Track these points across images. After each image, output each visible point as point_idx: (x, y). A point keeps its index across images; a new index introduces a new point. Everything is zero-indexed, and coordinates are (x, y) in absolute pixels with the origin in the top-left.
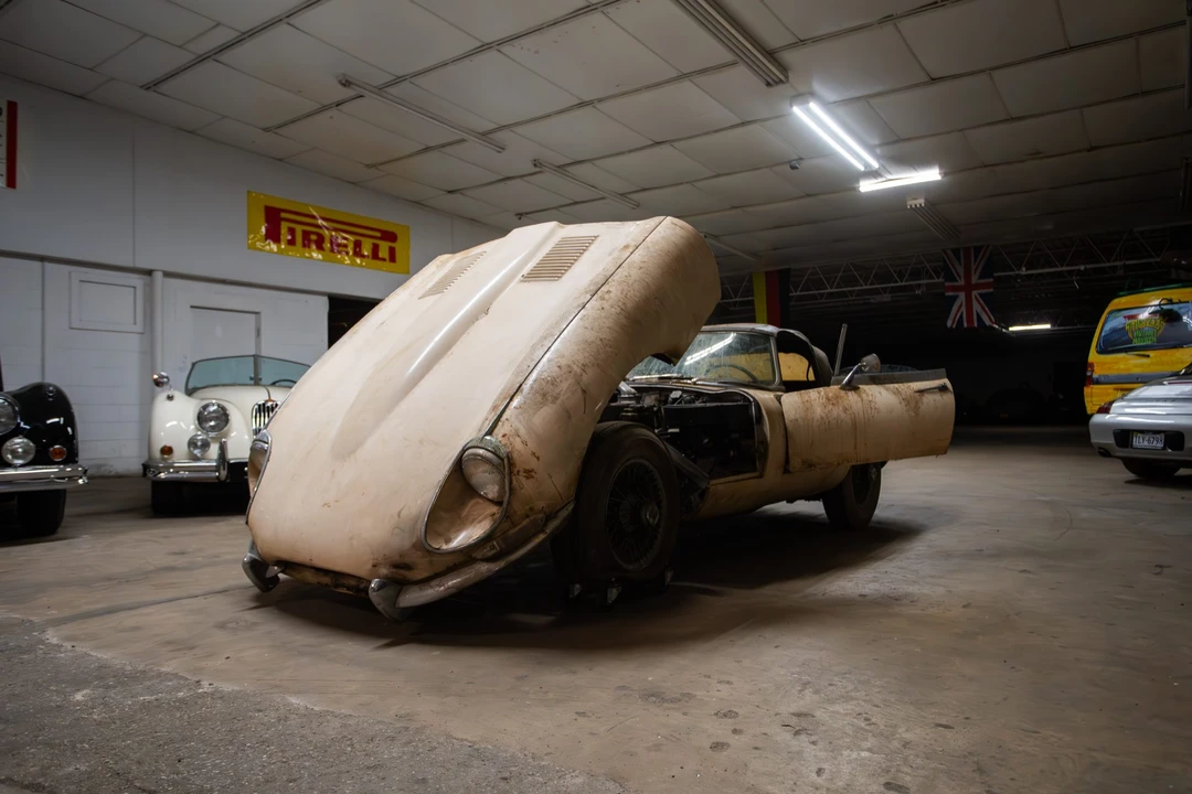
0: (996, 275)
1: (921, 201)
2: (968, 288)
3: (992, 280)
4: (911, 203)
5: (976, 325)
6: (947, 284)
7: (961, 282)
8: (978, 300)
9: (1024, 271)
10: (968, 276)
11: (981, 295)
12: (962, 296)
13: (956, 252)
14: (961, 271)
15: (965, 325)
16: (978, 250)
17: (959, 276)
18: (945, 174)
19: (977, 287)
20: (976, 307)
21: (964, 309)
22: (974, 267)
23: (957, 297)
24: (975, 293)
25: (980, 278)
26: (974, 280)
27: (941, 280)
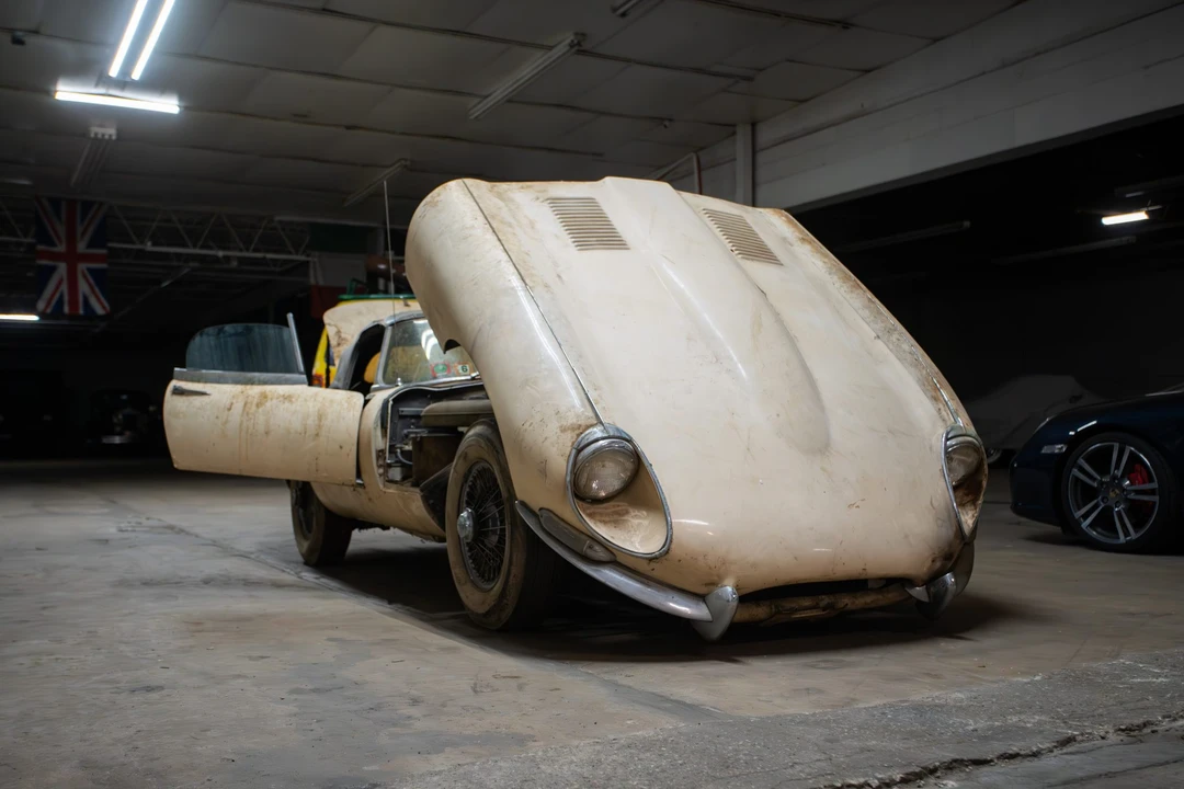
0: (110, 245)
1: (110, 132)
2: (72, 258)
3: (104, 251)
4: (96, 130)
5: (81, 312)
6: (40, 247)
7: (61, 248)
8: (85, 277)
9: (149, 247)
10: (71, 240)
11: (89, 270)
12: (62, 268)
13: (55, 203)
14: (62, 230)
15: (66, 309)
16: (87, 205)
17: (59, 238)
18: (185, 109)
19: (85, 258)
20: (83, 287)
21: (64, 288)
22: (80, 229)
23: (53, 269)
24: (82, 267)
25: (90, 246)
26: (81, 247)
27: (29, 240)
